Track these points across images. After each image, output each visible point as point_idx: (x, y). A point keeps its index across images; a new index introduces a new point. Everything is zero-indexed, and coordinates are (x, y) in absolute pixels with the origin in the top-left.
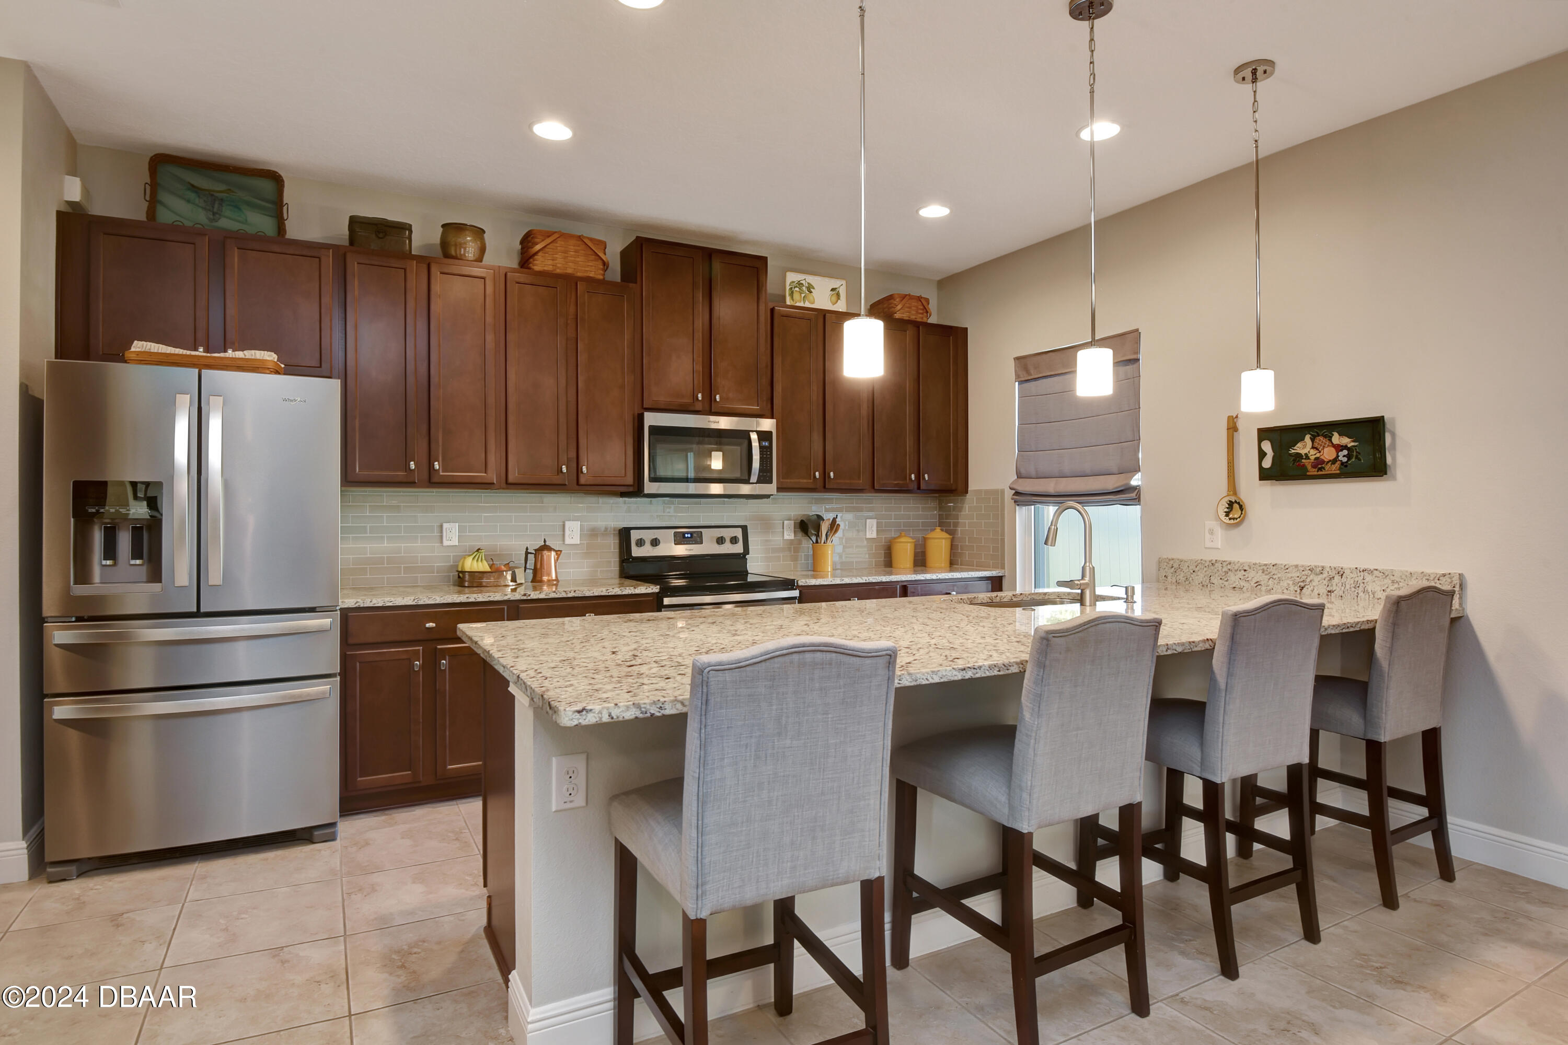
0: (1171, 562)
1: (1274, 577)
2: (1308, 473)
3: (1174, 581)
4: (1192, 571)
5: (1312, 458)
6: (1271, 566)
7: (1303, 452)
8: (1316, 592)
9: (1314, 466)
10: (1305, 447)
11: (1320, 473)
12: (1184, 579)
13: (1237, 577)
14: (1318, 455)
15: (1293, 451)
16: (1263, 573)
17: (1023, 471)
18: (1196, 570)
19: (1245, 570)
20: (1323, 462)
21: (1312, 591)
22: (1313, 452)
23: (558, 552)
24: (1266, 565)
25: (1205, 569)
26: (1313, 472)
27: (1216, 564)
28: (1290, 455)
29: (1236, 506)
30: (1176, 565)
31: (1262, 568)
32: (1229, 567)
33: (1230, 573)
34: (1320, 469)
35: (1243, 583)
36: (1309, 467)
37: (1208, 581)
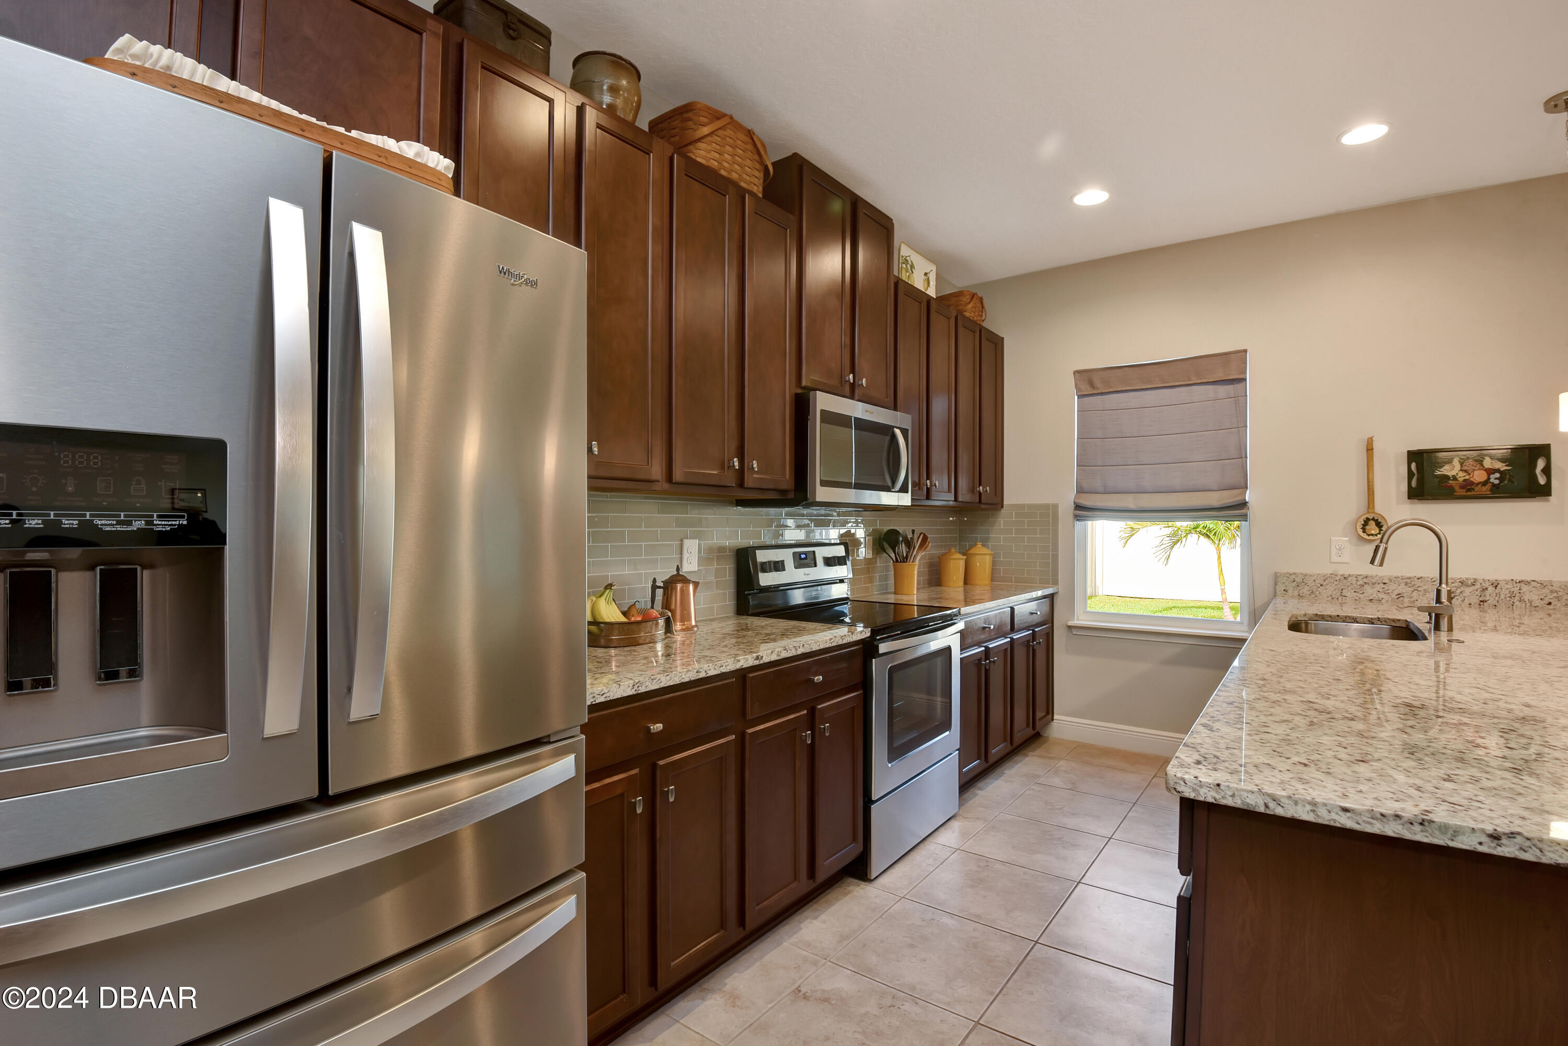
0: (1293, 577)
1: (1419, 589)
2: (1455, 494)
3: (1296, 593)
4: (1319, 585)
5: (1461, 479)
6: (1416, 579)
7: (1450, 474)
8: (1467, 602)
9: (1462, 487)
10: (1452, 469)
11: (1469, 493)
12: (1309, 592)
13: (1375, 590)
14: (1467, 477)
15: (1439, 473)
16: (1406, 585)
17: (1085, 486)
18: (1325, 583)
19: (1384, 583)
20: (1472, 483)
21: (1463, 601)
22: (1461, 474)
23: (696, 584)
24: (1409, 578)
25: (1336, 583)
26: (1463, 492)
27: (1350, 578)
28: (1437, 476)
29: (1372, 523)
30: (1298, 580)
31: (1405, 581)
32: (1365, 580)
33: (1366, 586)
34: (1469, 490)
35: (1381, 596)
36: (1457, 488)
37: (1339, 595)
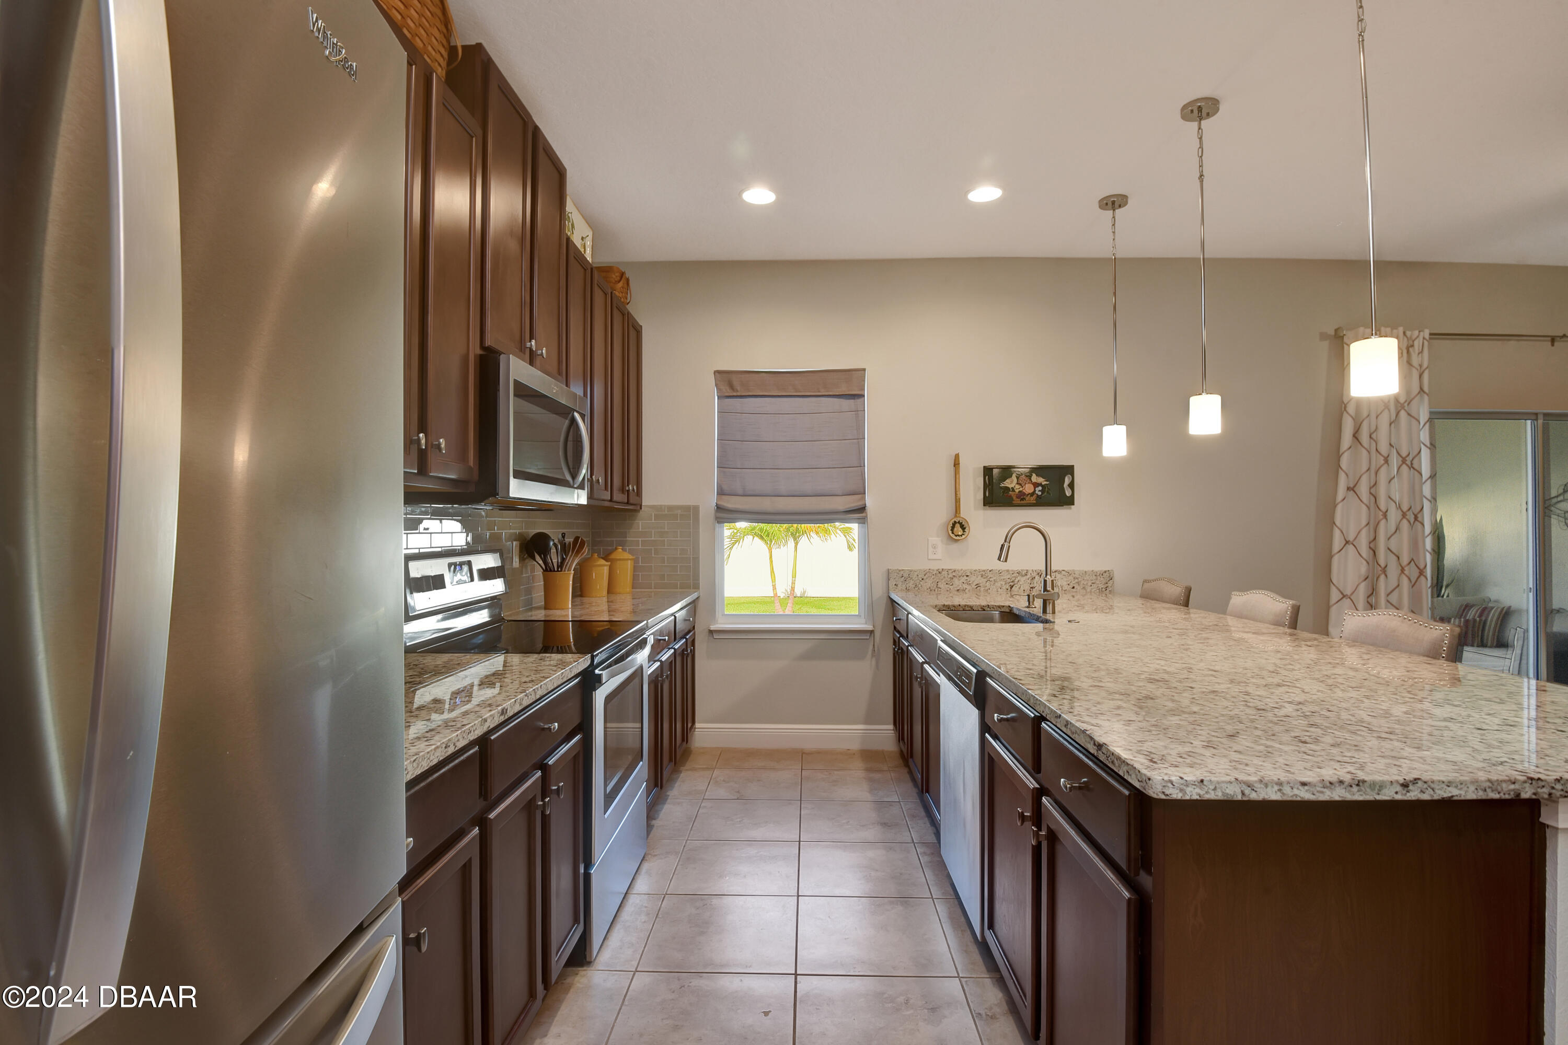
0: (902, 572)
1: (991, 580)
2: (1013, 502)
3: (904, 588)
4: (921, 579)
5: (1017, 491)
7: (1010, 486)
8: (1022, 589)
9: (1017, 497)
10: (1012, 482)
11: (1022, 502)
12: (914, 586)
13: (961, 581)
14: (1021, 489)
15: (1003, 485)
16: (982, 577)
17: (725, 487)
18: (925, 578)
19: (967, 576)
20: (1024, 494)
21: (1019, 588)
22: (1018, 486)
24: (984, 571)
25: (933, 577)
26: (1017, 501)
27: (943, 572)
28: (1001, 488)
29: (958, 526)
30: (905, 575)
31: (981, 573)
32: (954, 574)
33: (955, 578)
34: (1022, 500)
35: (965, 586)
36: (1014, 498)
37: (935, 587)
